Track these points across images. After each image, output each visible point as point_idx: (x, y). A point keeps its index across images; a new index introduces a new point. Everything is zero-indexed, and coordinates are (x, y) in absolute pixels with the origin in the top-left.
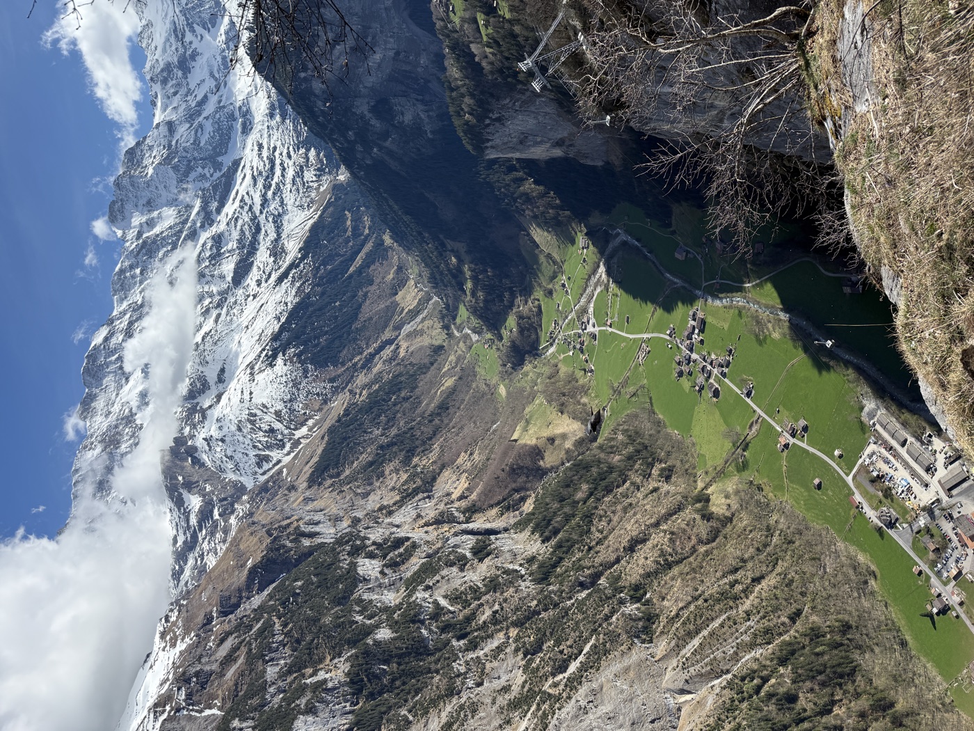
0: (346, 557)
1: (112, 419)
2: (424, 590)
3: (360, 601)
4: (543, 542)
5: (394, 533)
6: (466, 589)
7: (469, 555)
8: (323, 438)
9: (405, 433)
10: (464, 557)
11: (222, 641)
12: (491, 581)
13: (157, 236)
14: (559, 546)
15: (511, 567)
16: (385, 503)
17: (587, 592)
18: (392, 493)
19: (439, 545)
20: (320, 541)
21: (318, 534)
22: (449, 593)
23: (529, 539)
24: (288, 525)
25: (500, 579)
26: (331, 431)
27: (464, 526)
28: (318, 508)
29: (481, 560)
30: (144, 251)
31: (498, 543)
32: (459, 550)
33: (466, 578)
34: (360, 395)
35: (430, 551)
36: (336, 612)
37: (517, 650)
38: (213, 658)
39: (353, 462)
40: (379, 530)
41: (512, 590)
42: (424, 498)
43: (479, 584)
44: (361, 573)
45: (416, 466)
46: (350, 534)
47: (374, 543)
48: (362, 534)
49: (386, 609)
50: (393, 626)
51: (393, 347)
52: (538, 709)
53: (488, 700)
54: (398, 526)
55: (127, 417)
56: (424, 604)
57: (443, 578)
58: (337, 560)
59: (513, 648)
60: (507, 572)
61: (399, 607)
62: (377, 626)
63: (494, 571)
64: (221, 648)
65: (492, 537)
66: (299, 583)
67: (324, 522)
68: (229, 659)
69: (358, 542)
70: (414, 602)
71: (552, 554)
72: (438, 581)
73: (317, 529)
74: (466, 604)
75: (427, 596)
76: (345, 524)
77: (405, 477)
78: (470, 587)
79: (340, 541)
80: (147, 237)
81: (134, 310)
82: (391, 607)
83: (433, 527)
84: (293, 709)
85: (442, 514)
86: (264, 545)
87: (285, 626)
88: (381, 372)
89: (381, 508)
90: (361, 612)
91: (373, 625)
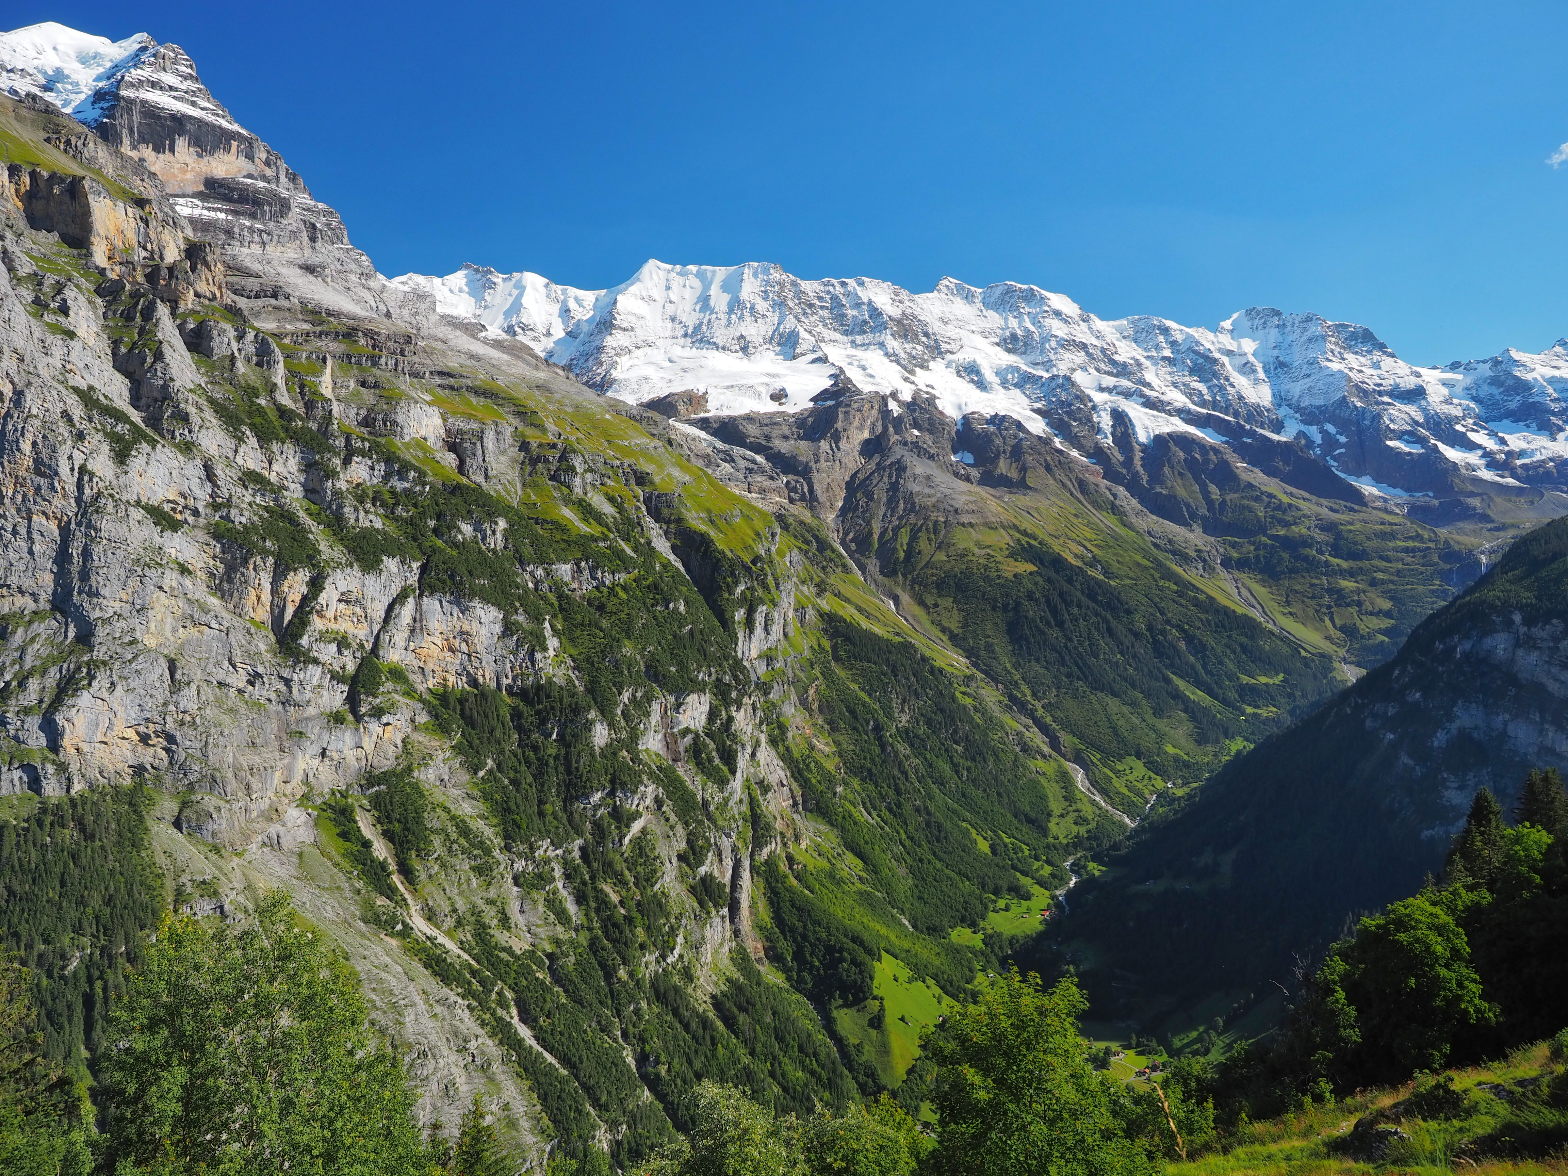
0: (714, 677)
2: (656, 797)
3: (649, 698)
4: (713, 997)
5: (743, 749)
6: (652, 864)
7: (703, 870)
8: (897, 634)
9: (900, 767)
10: (701, 863)
11: (611, 500)
12: (661, 905)
13: (1227, 379)
14: (705, 1023)
15: (680, 940)
16: (790, 735)
17: (633, 1066)
18: (804, 745)
19: (720, 823)
20: (741, 635)
21: (751, 632)
22: (649, 837)
23: (720, 973)
24: (766, 588)
25: (663, 921)
26: (907, 647)
27: (747, 864)
28: (790, 630)
29: (692, 890)
30: (1201, 361)
31: (717, 920)
32: (710, 854)
33: (668, 864)
34: (964, 693)
35: (712, 808)
36: (637, 663)
37: (557, 942)
38: (589, 488)
39: (856, 681)
40: (750, 727)
41: (646, 939)
42: (793, 797)
43: (658, 886)
44: (689, 699)
46: (748, 683)
47: (730, 719)
48: (746, 700)
49: (635, 736)
50: (611, 751)
51: (1046, 748)
52: (474, 973)
53: (492, 893)
54: (753, 755)
56: (636, 797)
57: (672, 828)
58: (710, 662)
59: (561, 937)
60: (673, 932)
61: (636, 757)
62: (611, 725)
63: (674, 910)
64: (603, 499)
65: (725, 911)
66: (682, 608)
67: (767, 640)
68: (587, 511)
69: (734, 695)
70: (641, 782)
71: (694, 1010)
72: (667, 820)
73: (758, 630)
74: (631, 864)
75: (648, 802)
76: (763, 672)
77: (830, 765)
78: (654, 871)
79: (737, 666)
80: (1223, 365)
81: (1103, 351)
82: (637, 744)
83: (749, 813)
84: (512, 604)
85: (768, 827)
86: (740, 554)
87: (624, 588)
88: (1003, 727)
89: (782, 728)
90: (633, 699)
91: (614, 718)
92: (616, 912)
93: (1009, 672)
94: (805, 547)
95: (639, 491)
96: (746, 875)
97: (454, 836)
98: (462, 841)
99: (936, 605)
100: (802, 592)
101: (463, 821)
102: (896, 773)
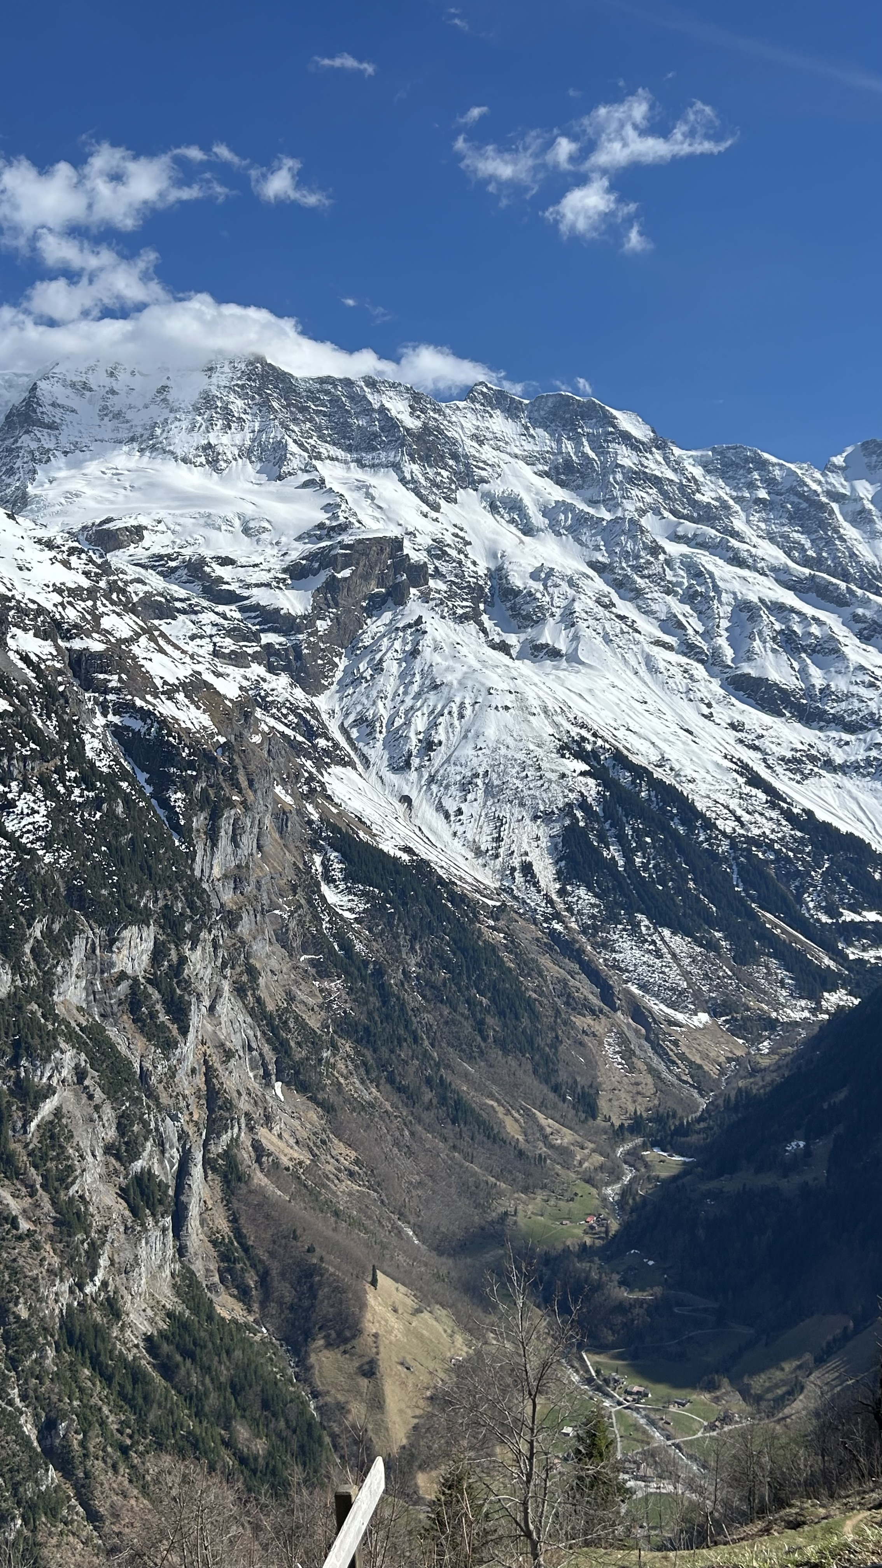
0: (161, 903)
1: (470, 447)
2: (77, 1067)
3: (71, 931)
4: (148, 1339)
5: (199, 1000)
6: (68, 1158)
7: (138, 1165)
8: (408, 850)
9: (407, 1024)
10: (136, 1156)
11: (25, 661)
12: (78, 1214)
13: (836, 530)
14: (137, 1375)
15: (103, 1261)
16: (262, 981)
17: (33, 1437)
18: (280, 995)
19: (164, 1099)
20: (200, 848)
21: (214, 844)
22: (64, 1121)
23: (157, 1306)
24: (236, 785)
25: (80, 1236)
26: (421, 868)
27: (198, 1156)
28: (267, 841)
29: (123, 1193)
30: (804, 505)
31: (155, 1234)
32: (149, 1144)
33: (90, 1158)
34: (493, 928)
35: (153, 1080)
36: (55, 883)
39: (351, 911)
40: (209, 971)
41: (56, 1261)
42: (265, 1065)
43: (75, 1187)
44: (126, 933)
45: (335, 1047)
46: (207, 910)
47: (183, 960)
48: (204, 935)
49: (48, 984)
50: (14, 1003)
51: (596, 1002)
54: (212, 1009)
55: (469, 473)
56: (49, 1067)
57: (97, 1108)
58: (157, 881)
60: (94, 1252)
61: (49, 1012)
62: (16, 969)
63: (97, 1222)
65: (168, 1221)
66: (120, 810)
67: (235, 854)
69: (188, 928)
70: (57, 1046)
71: (122, 1358)
72: (91, 1097)
73: (224, 841)
74: (38, 1158)
75: (65, 1073)
76: (228, 897)
77: (314, 1023)
78: (70, 1169)
79: (194, 888)
80: (832, 512)
81: (682, 487)
82: (52, 994)
83: (203, 1087)
85: (229, 1105)
87: (40, 782)
88: (540, 974)
89: (252, 972)
90: (48, 933)
91: (18, 959)
92: (15, 1225)
94: (289, 731)
95: (64, 648)
99: (460, 812)
102: (401, 1031)
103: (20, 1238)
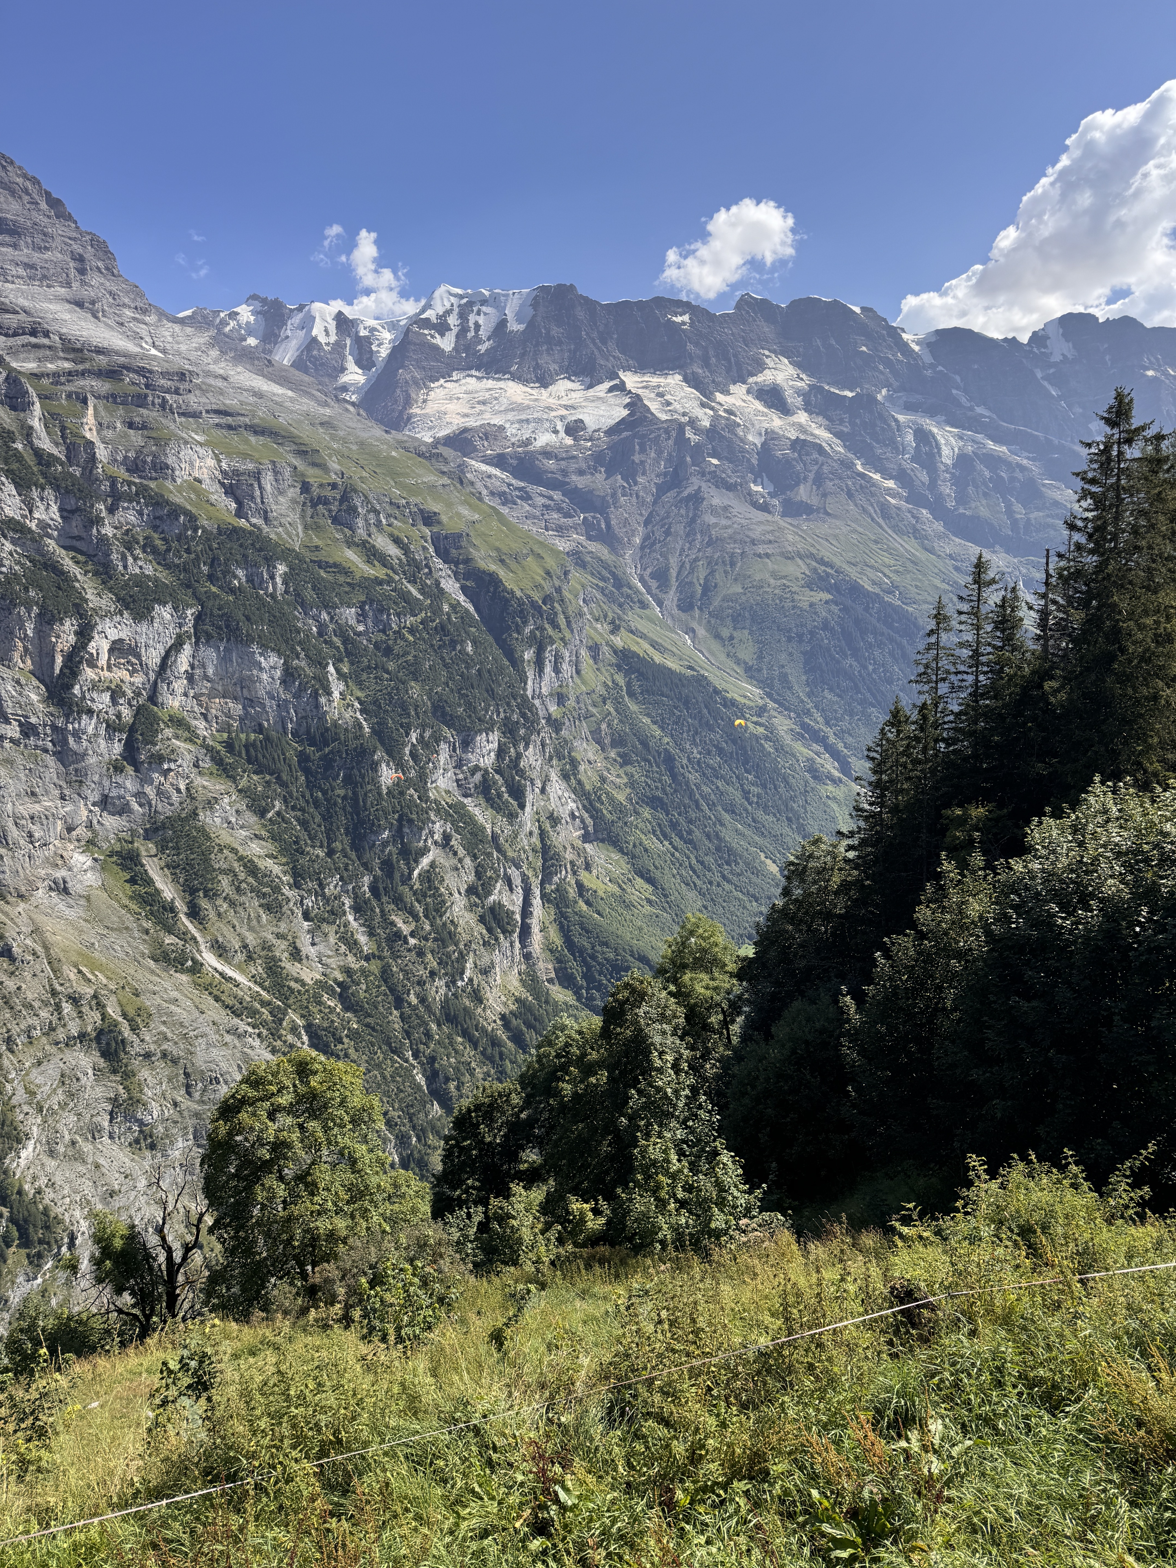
0: (502, 715)
2: (445, 832)
3: (437, 737)
4: (503, 1017)
5: (533, 784)
6: (441, 895)
7: (491, 900)
8: (691, 668)
9: (691, 796)
10: (489, 893)
11: (397, 541)
12: (450, 933)
14: (495, 1042)
15: (469, 965)
16: (582, 768)
17: (423, 1083)
18: (595, 778)
19: (510, 854)
20: (530, 674)
21: (541, 671)
22: (437, 870)
23: (509, 994)
24: (556, 626)
25: (452, 948)
26: (701, 681)
27: (537, 892)
28: (584, 666)
29: (482, 920)
31: (506, 945)
32: (498, 885)
33: (457, 895)
34: (756, 723)
35: (502, 840)
36: (424, 704)
37: (348, 971)
38: (373, 529)
39: (648, 715)
40: (539, 762)
41: (435, 965)
42: (585, 828)
43: (447, 915)
44: (478, 738)
45: (637, 813)
46: (537, 719)
47: (519, 756)
48: (534, 737)
49: (423, 777)
50: (397, 790)
51: (836, 774)
52: (263, 1003)
53: (283, 927)
54: (543, 791)
56: (424, 833)
57: (460, 861)
58: (498, 700)
59: (352, 966)
60: (462, 958)
61: (424, 796)
62: (400, 766)
63: (465, 937)
64: (388, 540)
65: (516, 936)
66: (469, 648)
67: (558, 678)
68: (372, 554)
69: (522, 732)
70: (429, 819)
71: (484, 1031)
72: (455, 854)
73: (548, 669)
74: (420, 896)
75: (436, 837)
76: (553, 708)
77: (621, 797)
78: (444, 902)
79: (525, 705)
82: (426, 783)
83: (539, 845)
84: (293, 649)
85: (557, 857)
86: (530, 593)
87: (412, 631)
88: (794, 756)
89: (574, 763)
90: (421, 739)
91: (402, 758)
92: (406, 942)
93: (802, 701)
94: (601, 584)
95: (427, 531)
96: (537, 902)
97: (242, 876)
98: (250, 880)
99: (731, 638)
100: (596, 629)
101: (251, 861)
102: (687, 801)
103: (409, 950)
